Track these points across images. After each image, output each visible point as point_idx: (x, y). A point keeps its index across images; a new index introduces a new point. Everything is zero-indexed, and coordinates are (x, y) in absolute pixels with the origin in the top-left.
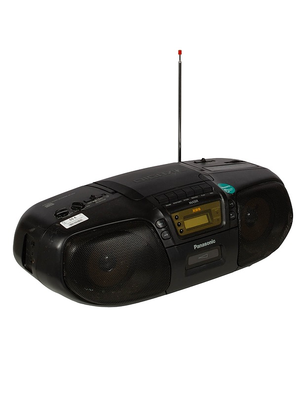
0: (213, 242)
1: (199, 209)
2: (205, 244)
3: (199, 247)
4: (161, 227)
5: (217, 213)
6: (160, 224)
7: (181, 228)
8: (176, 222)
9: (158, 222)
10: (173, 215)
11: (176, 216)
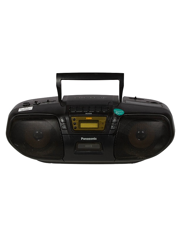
0: (95, 139)
1: (91, 118)
2: (89, 139)
3: (84, 139)
4: (63, 122)
5: (103, 123)
6: (62, 120)
7: (75, 126)
8: (73, 122)
9: (62, 119)
10: (72, 118)
11: (74, 119)
